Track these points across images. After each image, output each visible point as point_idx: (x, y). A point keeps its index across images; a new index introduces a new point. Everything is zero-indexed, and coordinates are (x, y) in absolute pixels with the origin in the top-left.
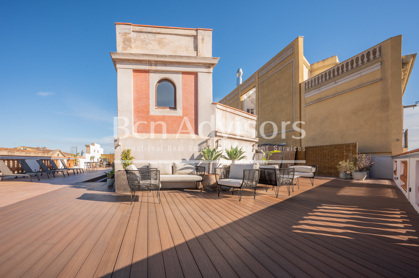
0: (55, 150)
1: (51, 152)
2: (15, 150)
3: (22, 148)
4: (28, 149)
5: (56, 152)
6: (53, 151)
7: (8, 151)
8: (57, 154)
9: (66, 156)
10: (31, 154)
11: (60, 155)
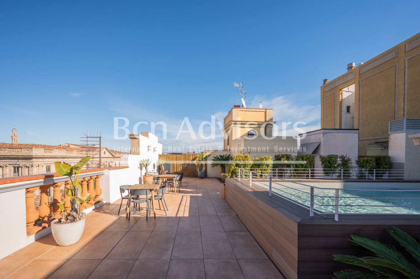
4: (71, 146)
5: (102, 150)
7: (46, 148)
8: (104, 152)
9: (114, 154)
10: (74, 152)
11: (107, 153)
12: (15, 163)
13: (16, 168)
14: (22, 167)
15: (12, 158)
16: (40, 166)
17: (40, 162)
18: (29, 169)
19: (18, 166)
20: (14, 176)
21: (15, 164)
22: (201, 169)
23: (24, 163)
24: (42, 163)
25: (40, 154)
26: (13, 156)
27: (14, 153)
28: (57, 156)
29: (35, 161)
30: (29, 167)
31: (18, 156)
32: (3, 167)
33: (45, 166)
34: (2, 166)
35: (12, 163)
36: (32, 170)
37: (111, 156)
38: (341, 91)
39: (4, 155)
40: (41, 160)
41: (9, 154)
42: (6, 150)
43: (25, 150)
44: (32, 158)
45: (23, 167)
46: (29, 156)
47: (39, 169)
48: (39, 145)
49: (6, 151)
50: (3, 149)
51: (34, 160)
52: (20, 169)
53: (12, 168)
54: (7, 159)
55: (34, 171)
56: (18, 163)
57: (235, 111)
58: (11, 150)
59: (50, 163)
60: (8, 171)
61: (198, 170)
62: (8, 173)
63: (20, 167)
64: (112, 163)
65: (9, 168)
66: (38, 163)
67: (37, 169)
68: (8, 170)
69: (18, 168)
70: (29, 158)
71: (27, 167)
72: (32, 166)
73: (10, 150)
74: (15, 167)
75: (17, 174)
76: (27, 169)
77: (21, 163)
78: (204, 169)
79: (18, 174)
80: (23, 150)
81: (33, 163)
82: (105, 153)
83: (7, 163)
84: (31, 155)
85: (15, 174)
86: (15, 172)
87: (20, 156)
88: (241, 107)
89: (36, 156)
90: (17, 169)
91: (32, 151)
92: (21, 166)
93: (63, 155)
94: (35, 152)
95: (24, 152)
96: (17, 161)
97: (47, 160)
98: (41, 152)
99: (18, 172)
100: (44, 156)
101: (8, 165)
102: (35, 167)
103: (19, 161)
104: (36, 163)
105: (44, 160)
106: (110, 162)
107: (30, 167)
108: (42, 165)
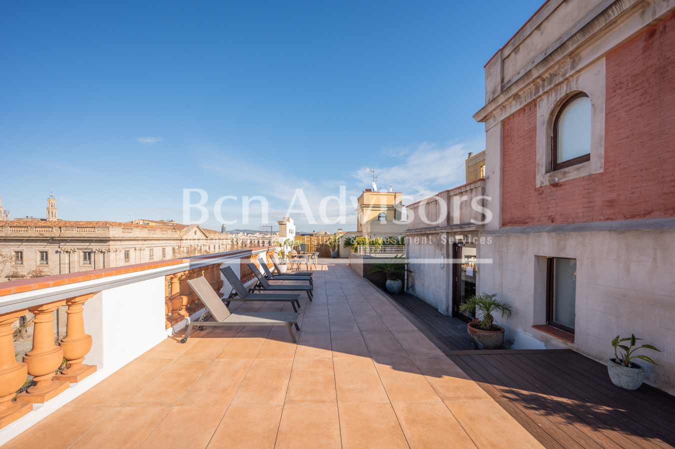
0: (192, 225)
1: (185, 229)
2: (133, 226)
3: (141, 223)
4: (151, 224)
5: (192, 229)
6: (188, 226)
7: (123, 227)
8: (194, 231)
9: (207, 234)
10: (157, 232)
11: (199, 233)
12: (85, 247)
13: (87, 253)
14: (95, 252)
15: (82, 240)
16: (118, 251)
17: (118, 246)
18: (104, 255)
19: (90, 250)
20: (84, 264)
21: (86, 249)
22: (334, 250)
23: (98, 247)
24: (121, 247)
25: (118, 236)
26: (84, 237)
27: (85, 233)
28: (138, 237)
29: (113, 244)
30: (104, 253)
31: (91, 238)
32: (70, 252)
33: (123, 251)
34: (69, 250)
35: (81, 247)
36: (109, 256)
37: (204, 238)
38: (482, 168)
39: (71, 236)
40: (118, 243)
41: (78, 235)
42: (74, 229)
43: (100, 229)
44: (109, 241)
45: (97, 252)
46: (106, 238)
47: (116, 255)
48: (113, 223)
49: (74, 232)
50: (69, 229)
51: (111, 243)
52: (92, 255)
53: (82, 254)
54: (75, 241)
55: (111, 258)
56: (90, 247)
57: (366, 194)
58: (81, 230)
59: (129, 246)
60: (76, 258)
61: (331, 251)
62: (76, 260)
63: (93, 252)
64: (205, 247)
65: (78, 254)
66: (116, 247)
67: (114, 256)
68: (76, 256)
69: (90, 254)
70: (105, 240)
71: (102, 252)
72: (109, 251)
73: (79, 230)
74: (85, 253)
75: (88, 262)
76: (101, 255)
77: (94, 247)
78: (336, 249)
79: (90, 261)
80: (96, 229)
81: (110, 246)
82: (195, 233)
83: (76, 247)
84: (107, 236)
85: (85, 262)
86: (85, 259)
87: (94, 238)
88: (372, 191)
89: (115, 237)
90: (88, 255)
91: (109, 231)
92: (94, 250)
93: (144, 236)
94: (114, 233)
95: (99, 233)
96: (88, 244)
97: (126, 243)
98: (119, 232)
99: (90, 259)
100: (123, 238)
101: (76, 250)
102: (112, 252)
103: (92, 244)
104: (113, 246)
105: (123, 243)
106: (203, 246)
107: (106, 252)
108: (120, 249)
